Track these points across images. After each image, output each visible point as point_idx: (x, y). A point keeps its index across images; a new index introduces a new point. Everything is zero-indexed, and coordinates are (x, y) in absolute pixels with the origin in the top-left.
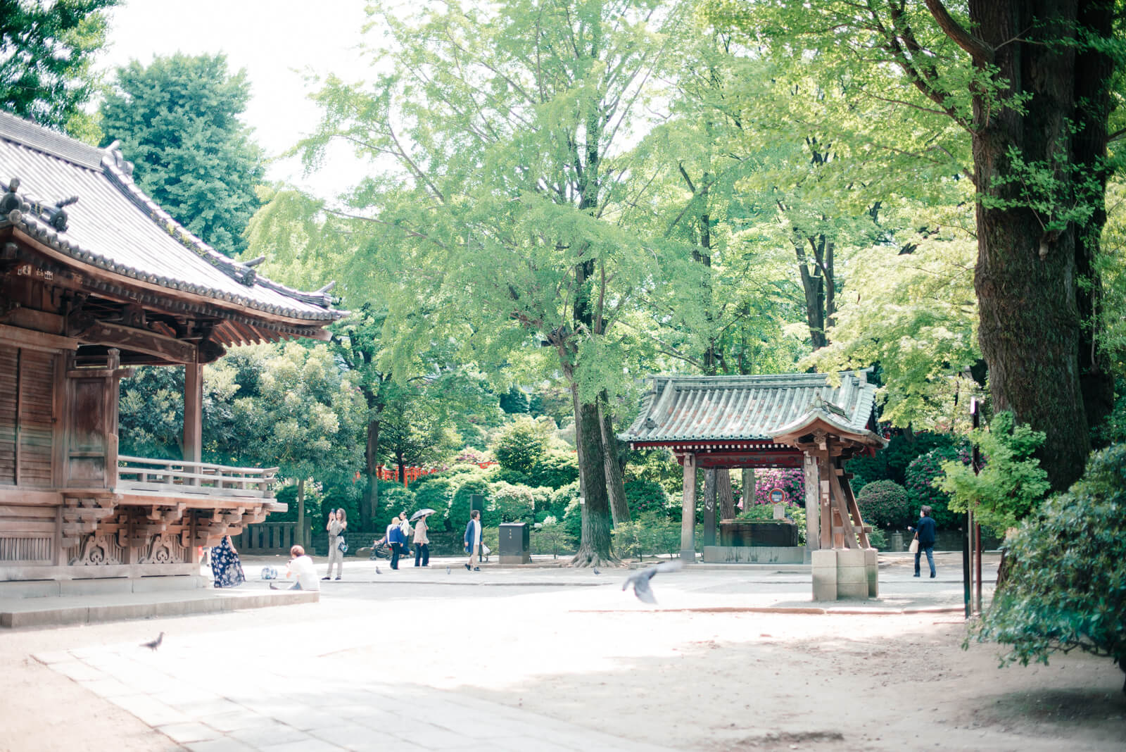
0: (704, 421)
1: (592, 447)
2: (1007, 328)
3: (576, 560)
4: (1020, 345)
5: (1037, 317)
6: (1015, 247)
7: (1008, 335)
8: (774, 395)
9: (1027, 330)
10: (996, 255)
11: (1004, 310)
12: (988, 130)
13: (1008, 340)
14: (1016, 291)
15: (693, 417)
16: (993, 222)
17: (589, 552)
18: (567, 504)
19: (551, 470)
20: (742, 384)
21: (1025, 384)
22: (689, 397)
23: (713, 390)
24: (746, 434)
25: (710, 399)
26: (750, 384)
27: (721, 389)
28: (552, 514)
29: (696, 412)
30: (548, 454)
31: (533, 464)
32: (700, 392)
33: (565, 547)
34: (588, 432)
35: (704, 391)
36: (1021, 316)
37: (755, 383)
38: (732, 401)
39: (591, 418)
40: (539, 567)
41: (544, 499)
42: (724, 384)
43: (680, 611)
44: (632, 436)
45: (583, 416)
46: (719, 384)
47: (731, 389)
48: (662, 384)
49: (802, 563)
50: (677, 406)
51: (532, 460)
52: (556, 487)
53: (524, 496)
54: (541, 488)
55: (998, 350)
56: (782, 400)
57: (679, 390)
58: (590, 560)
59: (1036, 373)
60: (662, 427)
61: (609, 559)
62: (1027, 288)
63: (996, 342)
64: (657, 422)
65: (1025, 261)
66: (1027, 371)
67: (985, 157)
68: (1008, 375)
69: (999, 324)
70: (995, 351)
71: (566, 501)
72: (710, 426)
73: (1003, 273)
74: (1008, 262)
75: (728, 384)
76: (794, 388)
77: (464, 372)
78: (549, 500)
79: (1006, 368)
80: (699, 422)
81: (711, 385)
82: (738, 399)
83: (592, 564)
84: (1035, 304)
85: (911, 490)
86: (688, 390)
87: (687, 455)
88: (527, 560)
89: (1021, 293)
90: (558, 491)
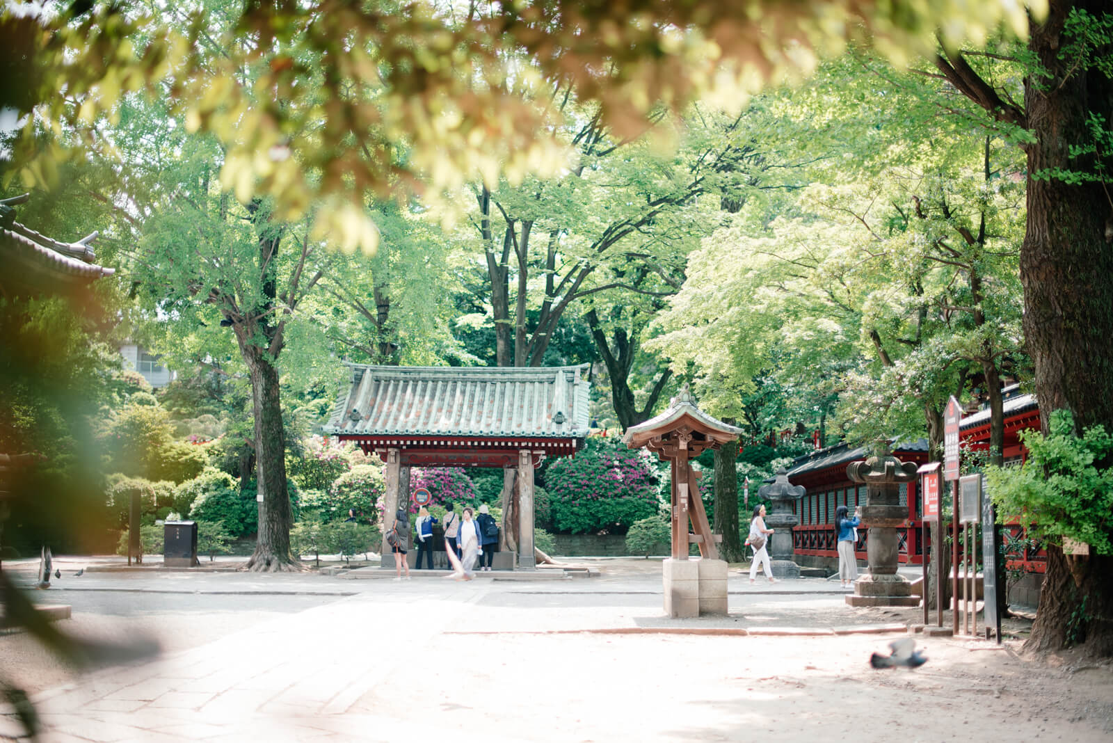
0: (412, 415)
1: (274, 439)
2: (1071, 317)
3: (251, 564)
4: (1083, 337)
5: (1105, 306)
6: (1081, 226)
7: (1072, 325)
8: (484, 389)
9: (1094, 319)
10: (1059, 233)
11: (1066, 296)
12: (1060, 92)
13: (1069, 330)
14: (1082, 275)
15: (399, 410)
16: (1057, 196)
17: (268, 555)
18: (192, 500)
19: (172, 463)
20: (447, 376)
21: (1089, 380)
22: (391, 388)
23: (416, 381)
24: (464, 429)
25: (414, 391)
26: (456, 376)
27: (425, 381)
28: (175, 511)
29: (401, 405)
30: (167, 445)
31: (149, 456)
32: (402, 382)
33: (222, 548)
34: (269, 423)
35: (406, 382)
36: (1087, 303)
37: (461, 376)
38: (438, 393)
39: (273, 408)
40: (212, 571)
41: (167, 494)
42: (427, 375)
43: (578, 632)
44: (338, 428)
45: (264, 404)
46: (422, 375)
47: (435, 381)
48: (359, 373)
49: (512, 570)
50: (379, 398)
51: (148, 452)
52: (179, 482)
53: (148, 491)
54: (162, 483)
55: (1054, 341)
56: (493, 394)
57: (378, 380)
58: (269, 564)
59: (1101, 368)
60: (368, 419)
61: (290, 562)
62: (1094, 273)
63: (1053, 332)
64: (363, 415)
65: (1091, 243)
66: (1089, 365)
67: (1049, 123)
68: (1067, 370)
69: (1059, 312)
70: (1050, 342)
71: (192, 497)
72: (422, 420)
73: (1069, 254)
74: (1074, 243)
75: (432, 376)
76: (503, 382)
77: (95, 352)
78: (172, 495)
79: (1065, 361)
80: (407, 416)
81: (413, 375)
82: (444, 391)
83: (272, 568)
84: (1102, 292)
85: (553, 493)
86: (388, 380)
87: (392, 451)
88: (196, 563)
89: (1088, 279)
90: (181, 486)
